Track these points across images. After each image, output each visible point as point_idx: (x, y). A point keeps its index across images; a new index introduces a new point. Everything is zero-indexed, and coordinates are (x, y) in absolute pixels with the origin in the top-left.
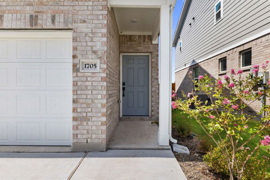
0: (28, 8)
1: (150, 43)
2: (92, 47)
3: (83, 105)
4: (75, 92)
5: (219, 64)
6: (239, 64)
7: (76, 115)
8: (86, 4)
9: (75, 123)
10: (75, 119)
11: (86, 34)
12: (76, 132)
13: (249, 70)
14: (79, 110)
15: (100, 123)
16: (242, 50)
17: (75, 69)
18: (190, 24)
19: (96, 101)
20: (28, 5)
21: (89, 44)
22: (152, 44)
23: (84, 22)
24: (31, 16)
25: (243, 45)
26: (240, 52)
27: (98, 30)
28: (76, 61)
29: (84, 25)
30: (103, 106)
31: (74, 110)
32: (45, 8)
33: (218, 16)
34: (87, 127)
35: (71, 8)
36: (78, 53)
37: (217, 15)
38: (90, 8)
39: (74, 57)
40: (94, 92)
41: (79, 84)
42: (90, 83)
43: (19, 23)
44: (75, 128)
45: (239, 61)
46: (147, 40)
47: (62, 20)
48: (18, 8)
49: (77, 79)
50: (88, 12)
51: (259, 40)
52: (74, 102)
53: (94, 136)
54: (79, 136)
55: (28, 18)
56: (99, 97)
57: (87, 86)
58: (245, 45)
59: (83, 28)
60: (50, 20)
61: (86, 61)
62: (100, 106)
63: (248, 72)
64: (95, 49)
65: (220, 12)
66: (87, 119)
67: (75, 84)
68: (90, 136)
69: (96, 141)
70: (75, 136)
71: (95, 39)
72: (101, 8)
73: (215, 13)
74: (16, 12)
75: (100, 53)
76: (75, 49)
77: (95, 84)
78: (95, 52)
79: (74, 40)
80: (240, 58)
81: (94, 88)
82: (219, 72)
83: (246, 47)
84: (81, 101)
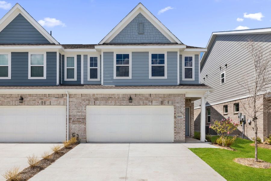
0: (160, 99)
1: (190, 102)
2: (180, 111)
3: (178, 129)
4: (175, 124)
5: (224, 108)
6: (234, 110)
7: (175, 132)
8: (179, 98)
9: (175, 134)
10: (175, 133)
11: (179, 107)
12: (175, 137)
13: (238, 114)
14: (176, 130)
15: (183, 134)
16: (235, 103)
17: (175, 117)
18: (204, 79)
19: (182, 127)
20: (160, 98)
21: (180, 110)
22: (191, 103)
23: (178, 103)
24: (161, 101)
25: (236, 100)
26: (234, 104)
27: (182, 106)
28: (175, 115)
29: (178, 104)
30: (184, 129)
31: (175, 130)
32: (165, 99)
33: (223, 81)
34: (179, 135)
35: (174, 99)
36: (176, 113)
37: (222, 79)
38: (180, 99)
39: (175, 114)
40: (181, 125)
41: (176, 122)
42: (180, 122)
43: (157, 103)
44: (175, 136)
45: (234, 108)
46: (188, 101)
47: (171, 102)
48: (157, 99)
49: (176, 121)
50: (179, 100)
51: (242, 100)
52: (175, 127)
53: (181, 138)
54: (176, 138)
55: (160, 102)
56: (183, 126)
57: (179, 123)
58: (236, 101)
59: (178, 105)
60: (167, 103)
61: (179, 115)
62: (183, 129)
63: (237, 115)
64: (181, 111)
65: (224, 79)
66: (179, 133)
67: (175, 122)
68: (180, 138)
69: (182, 140)
70: (175, 138)
71: (181, 108)
72: (183, 99)
73: (221, 79)
74: (156, 100)
75: (183, 113)
76: (175, 111)
77: (181, 122)
78: (181, 112)
79: (175, 108)
80: (234, 107)
81: (181, 123)
82: (224, 113)
83: (237, 102)
84: (177, 127)
